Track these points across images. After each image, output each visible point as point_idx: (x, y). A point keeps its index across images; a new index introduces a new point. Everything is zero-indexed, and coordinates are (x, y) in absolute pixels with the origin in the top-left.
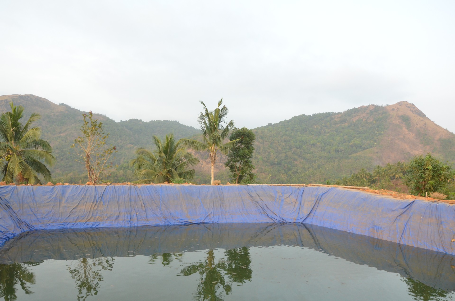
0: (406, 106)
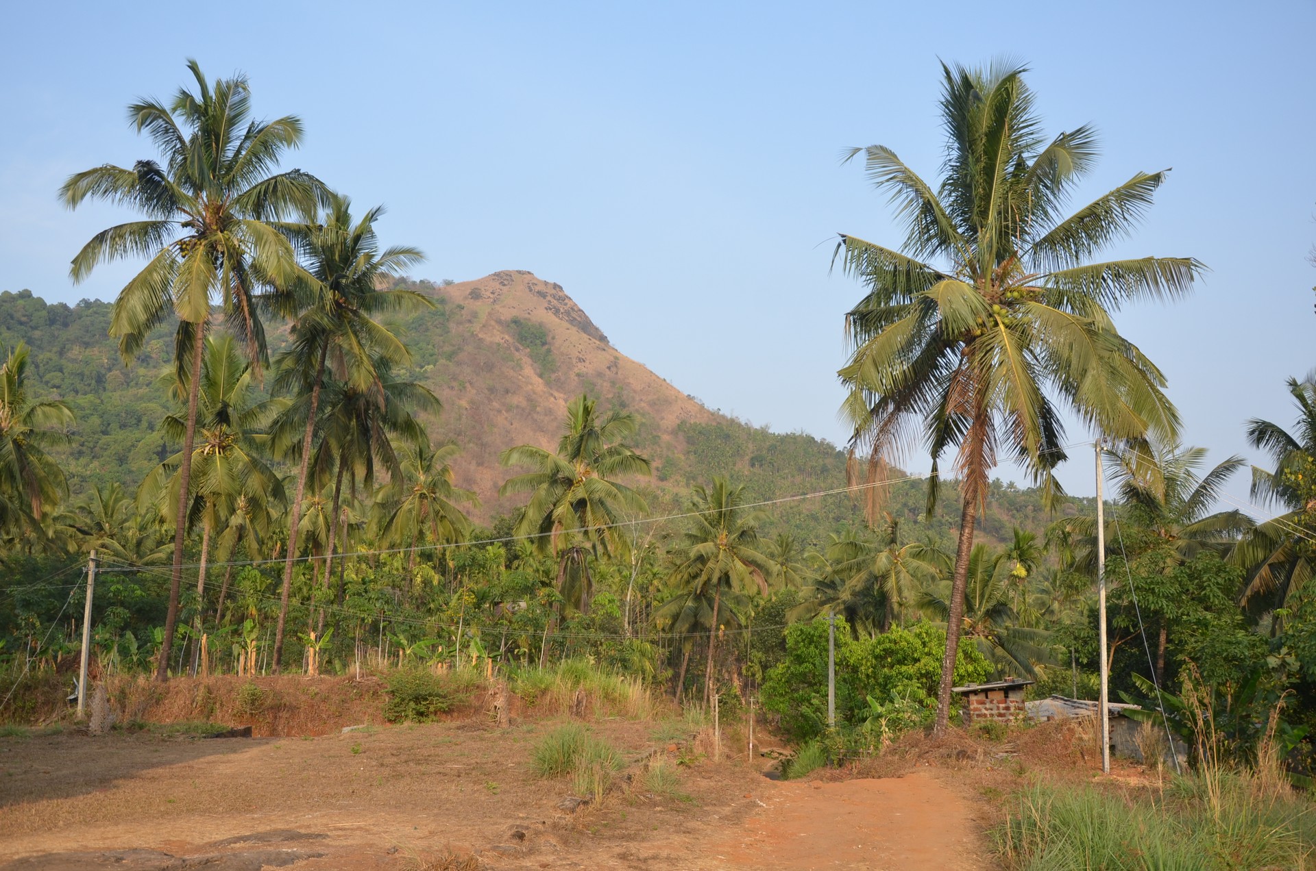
0: (529, 287)
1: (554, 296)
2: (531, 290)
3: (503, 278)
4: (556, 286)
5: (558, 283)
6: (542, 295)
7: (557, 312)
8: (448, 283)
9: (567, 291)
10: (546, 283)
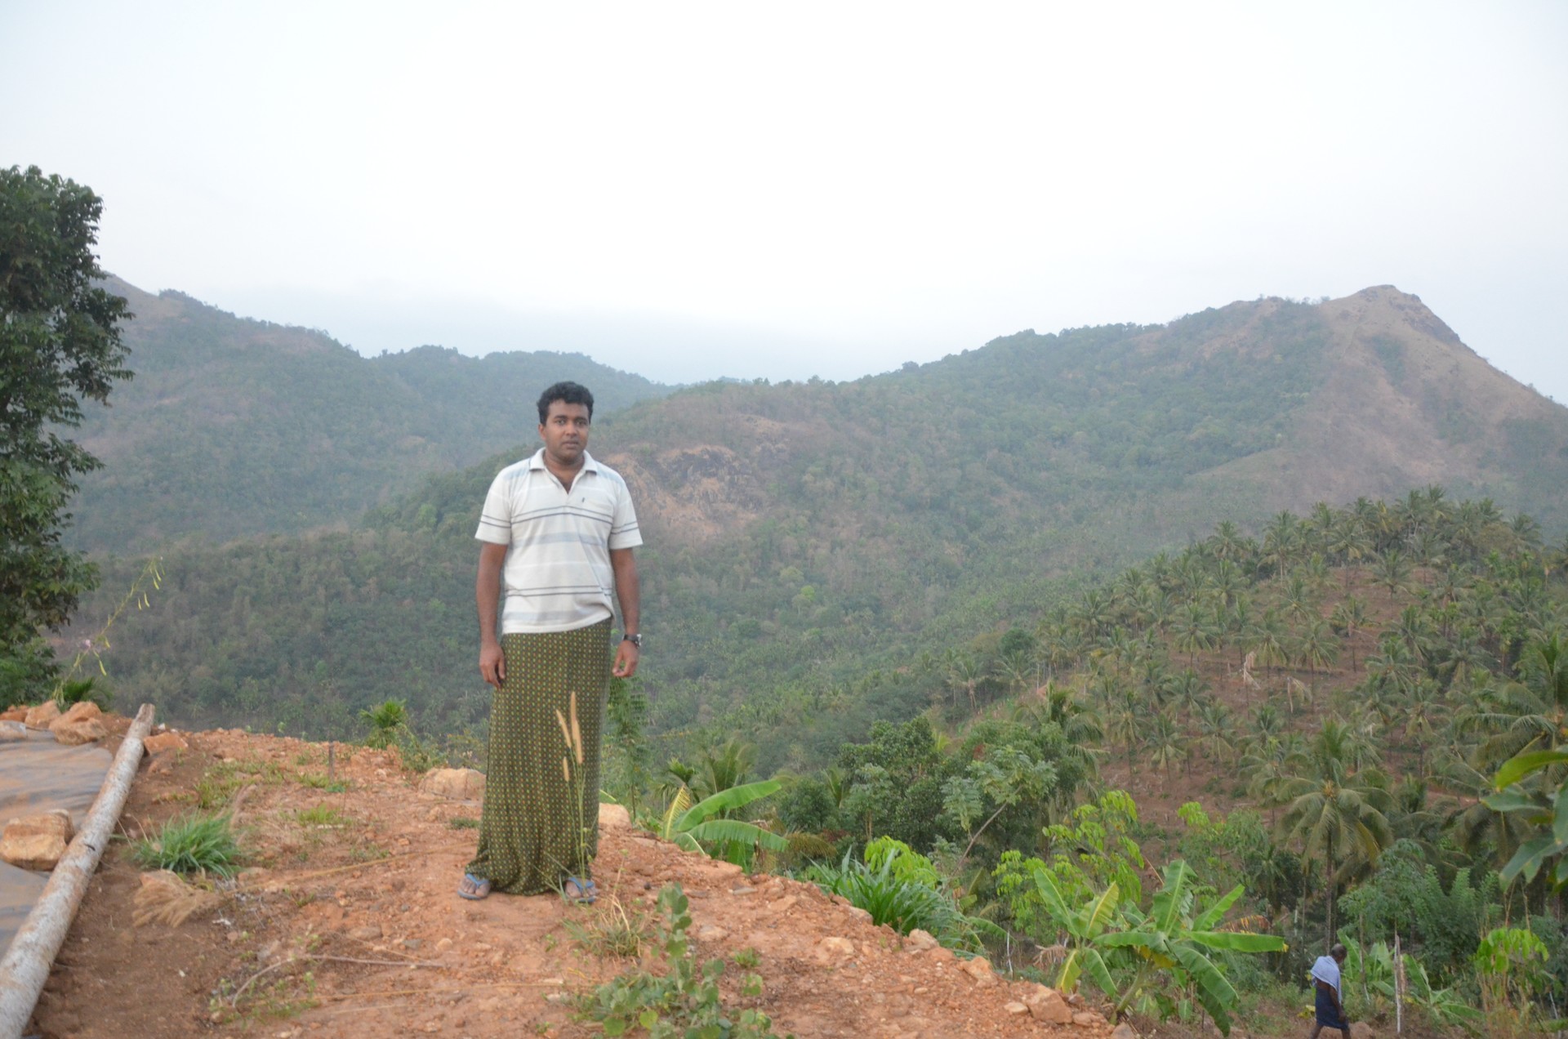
1: (1411, 309)
2: (1391, 303)
3: (1369, 294)
4: (1415, 298)
5: (1416, 294)
6: (1401, 307)
7: (1413, 321)
8: (1325, 300)
9: (1425, 301)
10: (1405, 295)
